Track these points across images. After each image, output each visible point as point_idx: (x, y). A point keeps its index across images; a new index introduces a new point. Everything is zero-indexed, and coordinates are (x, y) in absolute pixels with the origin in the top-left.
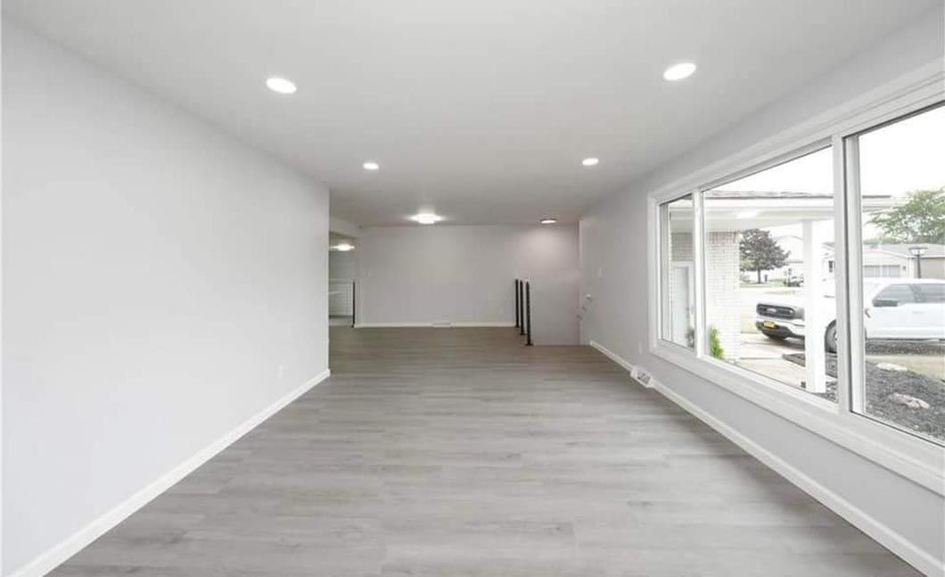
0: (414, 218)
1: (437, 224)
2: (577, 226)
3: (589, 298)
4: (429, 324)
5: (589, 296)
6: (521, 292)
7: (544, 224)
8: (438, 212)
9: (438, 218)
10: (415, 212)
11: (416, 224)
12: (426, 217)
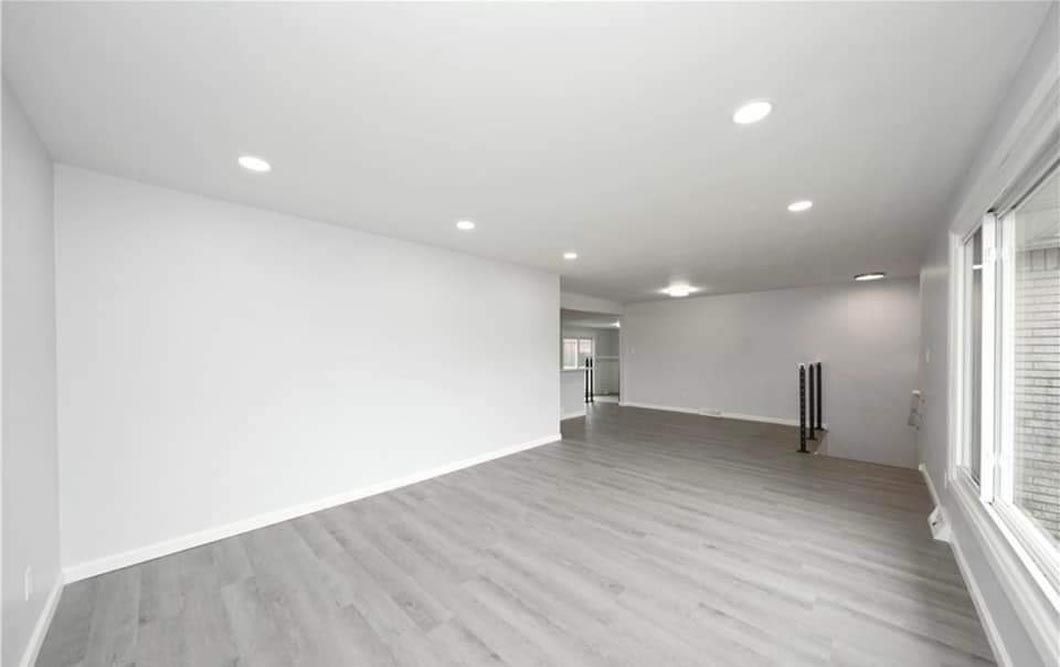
0: (665, 291)
1: (692, 296)
2: (917, 278)
3: (917, 396)
4: (695, 411)
5: (917, 392)
6: (812, 381)
7: (862, 281)
8: (694, 282)
9: (694, 290)
10: (666, 284)
11: (668, 298)
12: (679, 289)
